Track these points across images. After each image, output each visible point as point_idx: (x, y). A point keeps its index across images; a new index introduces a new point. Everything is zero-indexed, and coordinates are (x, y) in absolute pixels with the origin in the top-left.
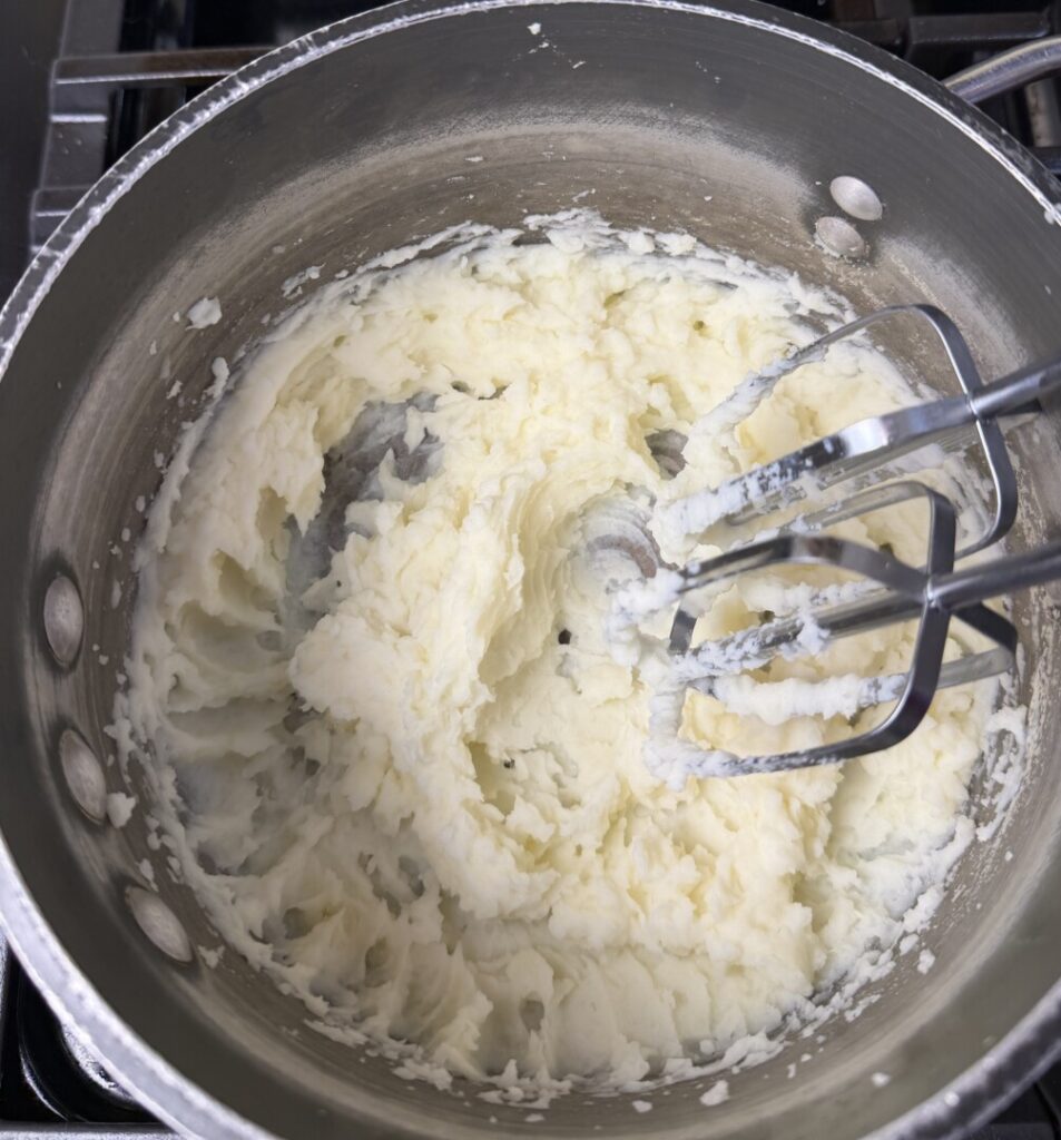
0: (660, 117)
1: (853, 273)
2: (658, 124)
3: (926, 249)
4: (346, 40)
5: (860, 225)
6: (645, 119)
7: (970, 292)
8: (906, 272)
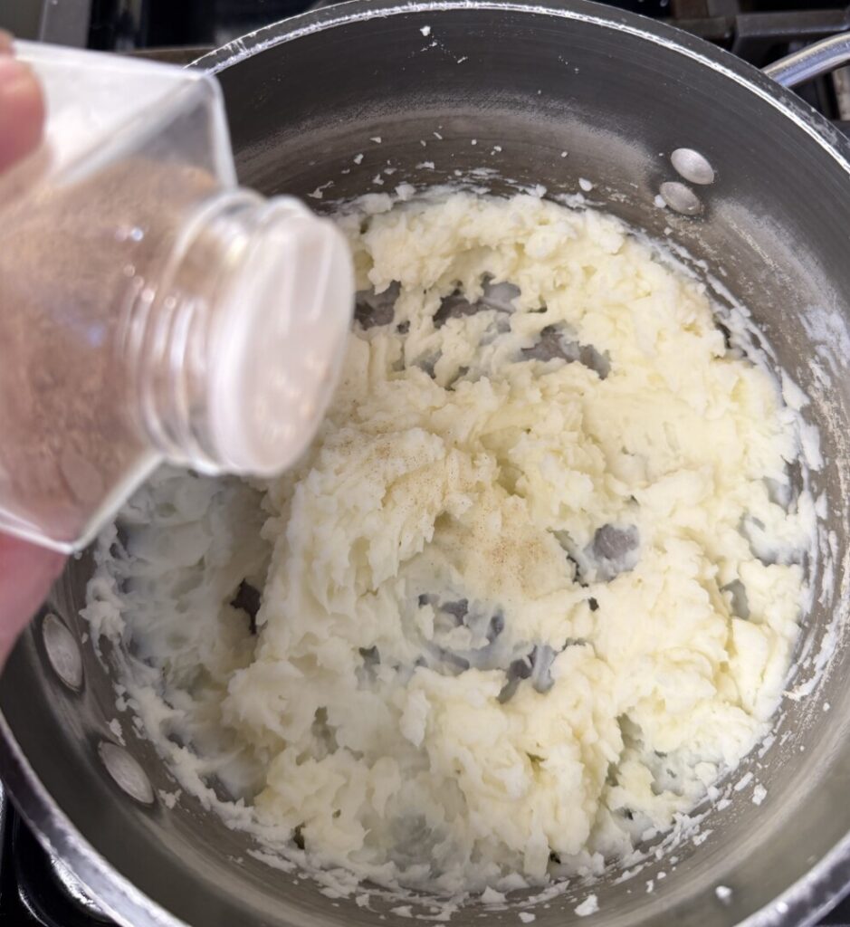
0: (530, 102)
1: (691, 228)
2: (529, 108)
3: (751, 208)
4: (270, 43)
5: (696, 188)
6: (517, 104)
7: (788, 242)
8: (735, 227)
